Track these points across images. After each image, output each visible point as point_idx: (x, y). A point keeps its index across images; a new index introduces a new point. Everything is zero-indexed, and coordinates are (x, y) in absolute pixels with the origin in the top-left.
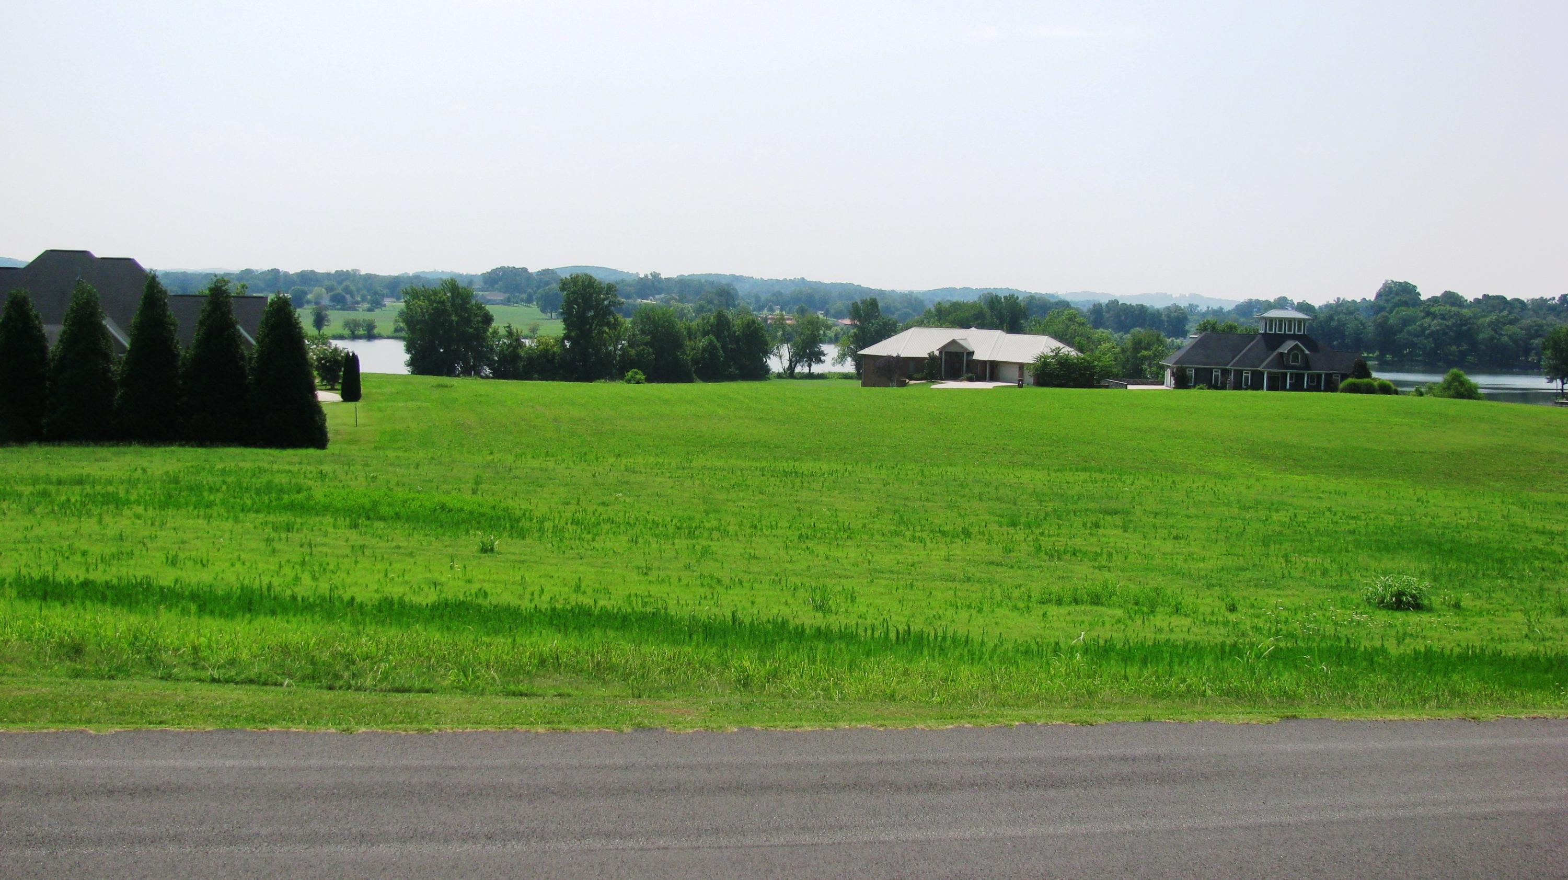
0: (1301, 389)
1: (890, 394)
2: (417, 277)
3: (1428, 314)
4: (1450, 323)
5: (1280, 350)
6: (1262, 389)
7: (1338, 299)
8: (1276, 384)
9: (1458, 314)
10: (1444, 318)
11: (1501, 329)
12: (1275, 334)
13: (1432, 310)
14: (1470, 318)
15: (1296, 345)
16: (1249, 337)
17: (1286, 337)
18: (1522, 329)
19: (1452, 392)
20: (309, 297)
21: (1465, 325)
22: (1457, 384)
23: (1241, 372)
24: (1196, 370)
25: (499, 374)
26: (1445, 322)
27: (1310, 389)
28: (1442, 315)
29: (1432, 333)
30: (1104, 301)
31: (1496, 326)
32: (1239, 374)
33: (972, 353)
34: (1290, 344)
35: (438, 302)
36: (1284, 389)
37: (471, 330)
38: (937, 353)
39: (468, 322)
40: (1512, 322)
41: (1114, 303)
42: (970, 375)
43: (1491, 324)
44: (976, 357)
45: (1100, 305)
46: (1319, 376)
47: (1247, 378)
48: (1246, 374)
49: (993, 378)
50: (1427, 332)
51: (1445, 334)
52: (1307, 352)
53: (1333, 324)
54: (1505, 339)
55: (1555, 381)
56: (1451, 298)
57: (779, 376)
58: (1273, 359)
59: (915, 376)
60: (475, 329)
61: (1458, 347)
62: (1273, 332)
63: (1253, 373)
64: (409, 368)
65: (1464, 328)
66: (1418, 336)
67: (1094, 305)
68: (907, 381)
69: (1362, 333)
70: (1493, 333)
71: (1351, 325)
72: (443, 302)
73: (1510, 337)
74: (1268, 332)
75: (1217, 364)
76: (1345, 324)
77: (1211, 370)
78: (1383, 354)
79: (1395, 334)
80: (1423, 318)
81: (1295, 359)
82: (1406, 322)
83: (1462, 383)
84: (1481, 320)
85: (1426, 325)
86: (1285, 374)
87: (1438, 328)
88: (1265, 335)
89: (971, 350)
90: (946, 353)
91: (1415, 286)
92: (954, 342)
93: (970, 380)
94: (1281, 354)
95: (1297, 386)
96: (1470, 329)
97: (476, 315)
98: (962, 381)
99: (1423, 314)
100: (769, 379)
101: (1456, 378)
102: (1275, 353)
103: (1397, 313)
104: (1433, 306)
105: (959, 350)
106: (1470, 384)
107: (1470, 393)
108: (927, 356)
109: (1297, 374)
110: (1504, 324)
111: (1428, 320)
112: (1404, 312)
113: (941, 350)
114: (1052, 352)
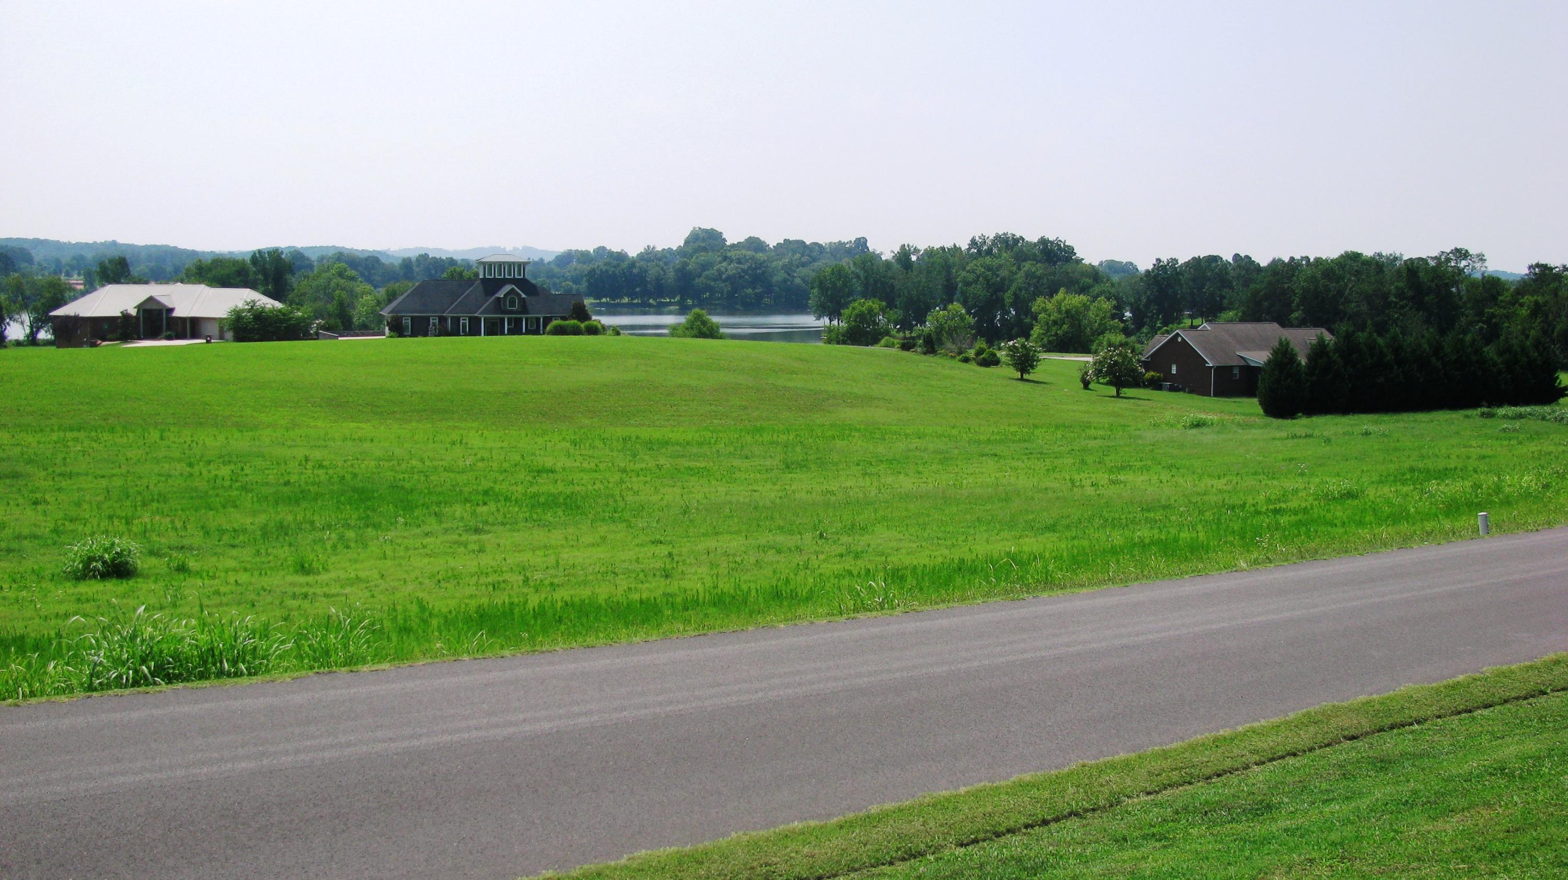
0: (519, 332)
1: (84, 354)
3: (725, 258)
4: (745, 267)
5: (497, 295)
6: (480, 335)
7: (648, 246)
8: (494, 329)
9: (752, 258)
10: (739, 262)
11: (795, 271)
12: (495, 278)
13: (729, 254)
14: (764, 261)
15: (513, 289)
16: (470, 282)
17: (505, 282)
18: (813, 271)
19: (695, 332)
21: (760, 268)
22: (699, 323)
23: (458, 319)
24: (413, 318)
26: (741, 266)
27: (529, 332)
28: (738, 259)
29: (729, 278)
30: (413, 255)
31: (788, 269)
32: (456, 320)
33: (172, 310)
34: (507, 288)
36: (502, 333)
38: (133, 312)
40: (804, 265)
41: (423, 258)
42: (169, 333)
43: (784, 267)
44: (176, 314)
45: (409, 259)
46: (538, 319)
47: (464, 325)
48: (464, 321)
49: (194, 336)
50: (724, 276)
51: (740, 277)
52: (523, 296)
53: (635, 271)
54: (798, 281)
55: (822, 319)
56: (755, 244)
57: (18, 343)
58: (488, 305)
59: (110, 336)
61: (753, 290)
62: (502, 277)
63: (470, 319)
65: (758, 271)
66: (715, 280)
67: (404, 260)
68: (99, 342)
69: (662, 279)
70: (786, 276)
71: (653, 272)
73: (803, 280)
74: (487, 277)
75: (435, 312)
76: (646, 271)
77: (428, 318)
78: (683, 299)
79: (694, 279)
80: (720, 263)
81: (512, 303)
82: (705, 267)
83: (704, 323)
84: (774, 264)
85: (723, 269)
86: (503, 319)
87: (734, 271)
88: (484, 280)
89: (171, 306)
90: (145, 311)
91: (721, 233)
92: (151, 299)
93: (169, 338)
94: (499, 298)
95: (516, 330)
96: (764, 272)
98: (161, 339)
99: (719, 259)
100: (5, 347)
101: (698, 317)
102: (494, 297)
103: (697, 258)
104: (730, 251)
105: (160, 308)
106: (712, 323)
107: (711, 333)
108: (120, 315)
109: (516, 319)
110: (798, 267)
111: (724, 264)
112: (702, 257)
113: (139, 307)
114: (248, 304)
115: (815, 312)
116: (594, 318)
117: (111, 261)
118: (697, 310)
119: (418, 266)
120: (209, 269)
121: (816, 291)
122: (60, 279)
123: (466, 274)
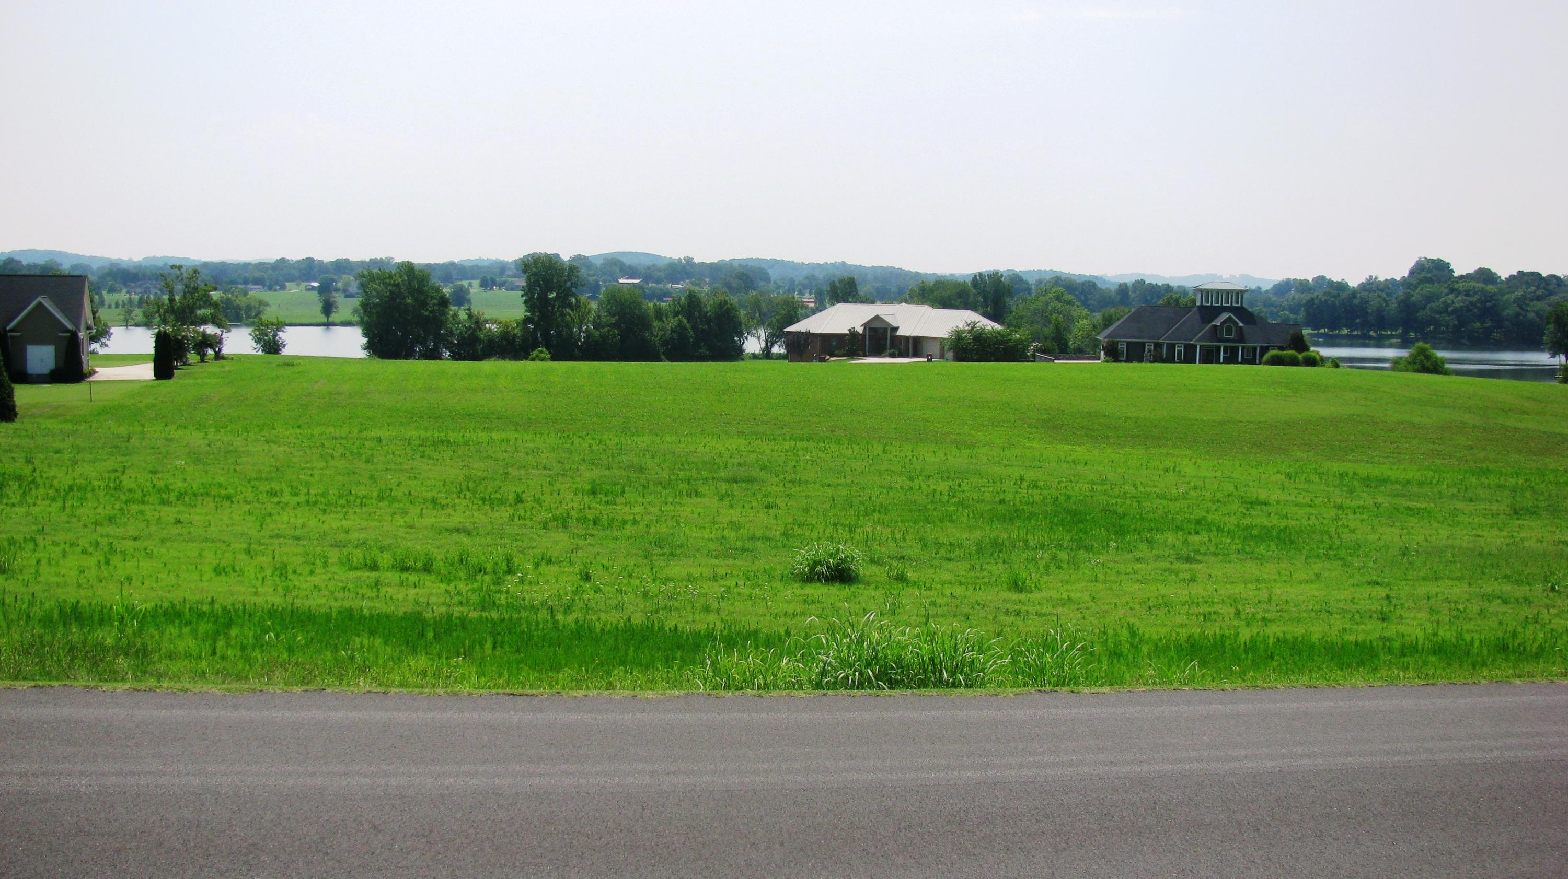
0: (1235, 361)
1: (813, 369)
2: (374, 262)
3: (1452, 290)
4: (1474, 299)
5: (1213, 323)
6: (1195, 362)
7: (1371, 277)
8: (1210, 357)
9: (1483, 291)
10: (1467, 295)
11: (1528, 305)
12: (1212, 306)
13: (1456, 286)
14: (1494, 294)
15: (1230, 317)
16: (1187, 309)
17: (1223, 309)
18: (1549, 305)
19: (1417, 366)
20: (340, 285)
21: (1489, 301)
22: (1423, 358)
23: (1173, 346)
24: (1128, 344)
25: (456, 357)
26: (1469, 299)
27: (1245, 361)
28: (1466, 291)
29: (1455, 311)
30: (1130, 281)
31: (1521, 302)
32: (1171, 347)
33: (897, 329)
34: (1225, 316)
35: (393, 286)
36: (1218, 362)
37: (426, 313)
38: (860, 330)
39: (423, 304)
40: (1538, 298)
41: (1140, 284)
42: (892, 351)
43: (1516, 300)
44: (900, 333)
45: (1126, 284)
46: (1255, 349)
47: (1180, 352)
48: (1180, 348)
49: (916, 354)
50: (1450, 309)
51: (1469, 310)
52: (1241, 324)
53: (1356, 302)
54: (1531, 315)
55: (1557, 356)
56: (1485, 276)
57: (754, 357)
58: (1205, 332)
59: (837, 352)
60: (431, 312)
61: (1482, 325)
62: (1220, 304)
63: (1186, 346)
64: (366, 352)
65: (1488, 304)
66: (1440, 313)
67: (1120, 285)
68: (828, 357)
69: (1382, 311)
70: (1518, 309)
71: (1374, 303)
72: (398, 285)
73: (1537, 313)
74: (1204, 304)
75: (1150, 338)
76: (1367, 302)
77: (1144, 344)
78: (1406, 332)
79: (1417, 312)
80: (1447, 294)
81: (1229, 331)
82: (1429, 298)
83: (1428, 357)
84: (1505, 298)
85: (1449, 302)
86: (1219, 348)
87: (1462, 304)
88: (1201, 307)
89: (895, 325)
90: (871, 329)
91: (1448, 263)
92: (877, 318)
93: (892, 356)
94: (1215, 326)
95: (1231, 359)
96: (1494, 306)
97: (432, 298)
98: (884, 357)
99: (1446, 291)
100: (743, 360)
101: (1422, 351)
102: (1210, 325)
103: (1422, 290)
104: (1457, 282)
105: (883, 326)
106: (1437, 358)
107: (1436, 368)
108: (848, 332)
109: (1232, 348)
110: (1532, 300)
111: (1451, 296)
112: (1428, 289)
113: (865, 326)
114: (968, 325)
115: (1550, 349)
116: (1312, 349)
117: (840, 281)
118: (1420, 344)
119: (1134, 292)
120: (932, 291)
121: (1551, 327)
122: (794, 298)
123: (1183, 301)
